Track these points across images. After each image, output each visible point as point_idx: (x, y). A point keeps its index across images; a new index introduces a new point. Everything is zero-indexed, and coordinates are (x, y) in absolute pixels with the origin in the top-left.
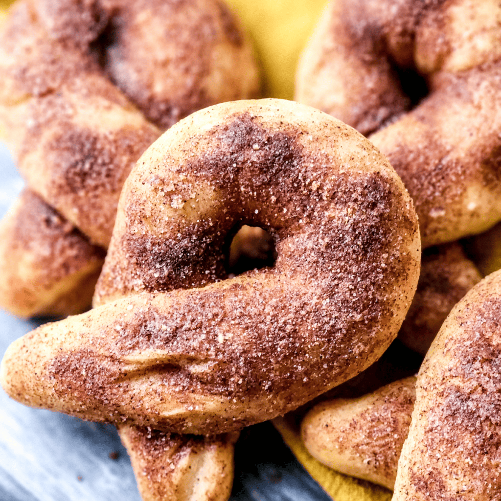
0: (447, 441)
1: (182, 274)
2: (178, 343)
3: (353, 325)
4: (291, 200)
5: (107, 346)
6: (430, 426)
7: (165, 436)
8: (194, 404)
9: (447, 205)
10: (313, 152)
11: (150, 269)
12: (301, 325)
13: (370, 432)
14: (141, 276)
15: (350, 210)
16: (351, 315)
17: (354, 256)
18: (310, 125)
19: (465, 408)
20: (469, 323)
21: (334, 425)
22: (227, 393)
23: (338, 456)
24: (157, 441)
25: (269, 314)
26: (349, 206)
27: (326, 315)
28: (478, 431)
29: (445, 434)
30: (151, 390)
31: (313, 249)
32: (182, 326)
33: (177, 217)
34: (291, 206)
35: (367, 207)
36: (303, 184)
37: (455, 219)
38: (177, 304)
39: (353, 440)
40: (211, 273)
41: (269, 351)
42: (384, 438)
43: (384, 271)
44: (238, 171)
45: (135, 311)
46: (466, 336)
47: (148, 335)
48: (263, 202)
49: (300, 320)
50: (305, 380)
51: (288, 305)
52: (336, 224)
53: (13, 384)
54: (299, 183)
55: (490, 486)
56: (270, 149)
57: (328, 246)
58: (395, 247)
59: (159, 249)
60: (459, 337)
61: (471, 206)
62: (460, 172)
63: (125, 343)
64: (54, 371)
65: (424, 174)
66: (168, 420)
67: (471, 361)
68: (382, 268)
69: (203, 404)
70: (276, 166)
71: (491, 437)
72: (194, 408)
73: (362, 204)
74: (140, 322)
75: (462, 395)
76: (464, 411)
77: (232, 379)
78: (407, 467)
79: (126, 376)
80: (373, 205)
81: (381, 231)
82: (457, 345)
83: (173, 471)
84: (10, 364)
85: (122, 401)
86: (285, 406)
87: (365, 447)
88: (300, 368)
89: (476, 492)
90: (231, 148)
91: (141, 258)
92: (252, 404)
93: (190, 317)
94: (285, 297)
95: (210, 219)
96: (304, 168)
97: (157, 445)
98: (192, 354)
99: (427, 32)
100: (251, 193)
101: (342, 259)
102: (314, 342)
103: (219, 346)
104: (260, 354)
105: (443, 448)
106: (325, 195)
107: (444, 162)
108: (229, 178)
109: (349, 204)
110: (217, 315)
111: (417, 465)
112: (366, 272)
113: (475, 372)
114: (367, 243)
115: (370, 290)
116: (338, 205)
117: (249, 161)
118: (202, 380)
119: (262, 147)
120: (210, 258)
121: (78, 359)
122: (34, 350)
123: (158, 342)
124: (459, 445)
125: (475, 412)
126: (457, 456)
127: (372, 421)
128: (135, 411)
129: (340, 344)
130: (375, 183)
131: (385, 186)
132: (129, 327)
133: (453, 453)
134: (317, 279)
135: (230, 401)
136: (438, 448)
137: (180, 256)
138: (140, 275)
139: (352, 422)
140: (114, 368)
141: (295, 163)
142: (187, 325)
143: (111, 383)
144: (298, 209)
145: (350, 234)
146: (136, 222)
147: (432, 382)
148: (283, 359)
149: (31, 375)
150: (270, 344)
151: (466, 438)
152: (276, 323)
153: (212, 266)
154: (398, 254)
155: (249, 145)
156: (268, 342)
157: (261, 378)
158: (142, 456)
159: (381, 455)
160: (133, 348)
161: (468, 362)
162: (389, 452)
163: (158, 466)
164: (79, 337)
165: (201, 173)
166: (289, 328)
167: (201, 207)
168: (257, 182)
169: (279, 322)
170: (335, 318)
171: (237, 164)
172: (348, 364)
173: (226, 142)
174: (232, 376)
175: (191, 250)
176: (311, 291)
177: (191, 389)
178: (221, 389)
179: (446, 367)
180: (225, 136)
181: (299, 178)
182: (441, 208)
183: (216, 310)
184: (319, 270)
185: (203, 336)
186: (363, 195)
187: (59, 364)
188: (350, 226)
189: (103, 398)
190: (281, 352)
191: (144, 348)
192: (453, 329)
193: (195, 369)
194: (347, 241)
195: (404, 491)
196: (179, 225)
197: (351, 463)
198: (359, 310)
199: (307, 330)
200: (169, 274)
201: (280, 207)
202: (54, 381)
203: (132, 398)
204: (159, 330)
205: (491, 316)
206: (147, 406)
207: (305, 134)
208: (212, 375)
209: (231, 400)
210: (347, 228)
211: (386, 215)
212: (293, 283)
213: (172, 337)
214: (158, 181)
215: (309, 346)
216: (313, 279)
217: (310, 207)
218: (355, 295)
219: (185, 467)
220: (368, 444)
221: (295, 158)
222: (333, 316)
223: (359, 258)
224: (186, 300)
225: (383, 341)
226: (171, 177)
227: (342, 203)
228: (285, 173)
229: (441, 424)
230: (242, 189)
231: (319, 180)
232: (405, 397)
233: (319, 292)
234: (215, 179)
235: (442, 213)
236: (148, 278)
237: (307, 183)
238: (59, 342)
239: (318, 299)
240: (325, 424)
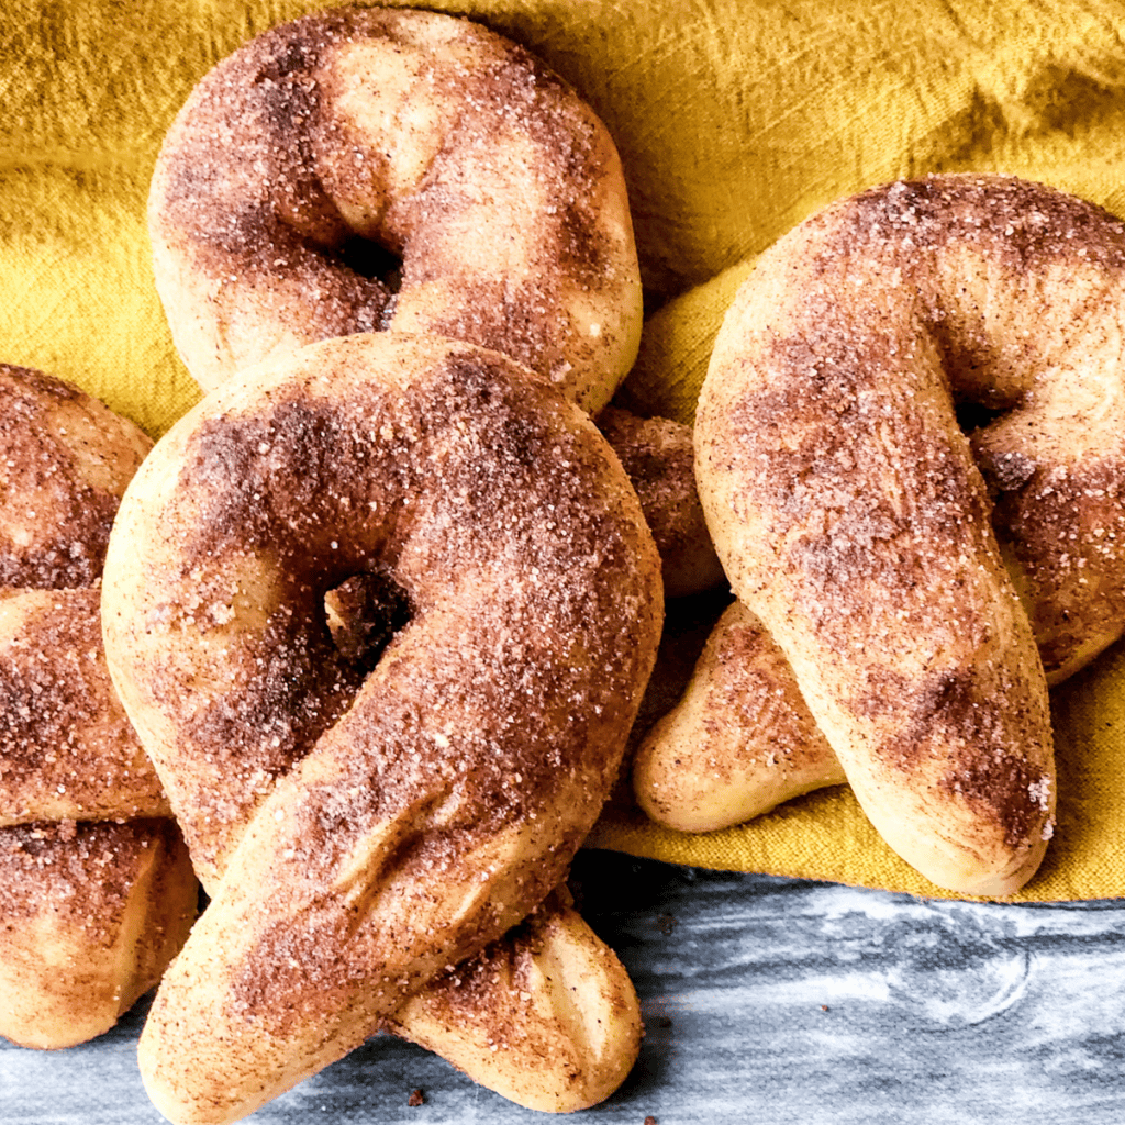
0: (853, 616)
1: (309, 713)
2: (391, 797)
3: (597, 576)
4: (370, 482)
5: (296, 893)
6: (815, 620)
7: (479, 962)
8: (483, 868)
9: (563, 352)
10: (345, 393)
11: (259, 744)
12: (528, 636)
13: (742, 717)
14: (255, 764)
15: (461, 425)
16: (582, 564)
17: (519, 482)
18: (307, 367)
19: (837, 554)
20: (738, 457)
21: (686, 752)
22: (514, 812)
23: (728, 787)
24: (472, 978)
25: (473, 657)
26: (455, 422)
27: (551, 593)
28: (878, 566)
29: (843, 611)
30: (409, 899)
31: (455, 522)
32: (376, 772)
33: (235, 639)
34: (377, 491)
35: (479, 405)
36: (369, 445)
37: (588, 364)
38: (341, 749)
39: (729, 747)
40: (342, 686)
41: (518, 704)
42: (765, 708)
43: (573, 470)
44: (266, 503)
45: (291, 812)
46: (751, 474)
47: (341, 823)
48: (334, 520)
49: (521, 630)
50: (598, 710)
51: (486, 625)
52: (459, 460)
53: (196, 1095)
54: (363, 448)
55: (956, 623)
56: (284, 436)
57: (472, 498)
58: (558, 430)
59: (248, 705)
60: (744, 485)
61: (595, 331)
62: (543, 296)
63: (318, 863)
64: (246, 1006)
65: (499, 336)
66: (468, 925)
67: (788, 492)
68: (568, 470)
69: (496, 857)
70: (314, 451)
71: (902, 559)
72: (489, 872)
73: (469, 405)
74: (314, 819)
75: (817, 542)
76: (839, 558)
77: (505, 786)
78: (833, 705)
79: (358, 912)
80: (485, 396)
81: (524, 422)
82: (750, 495)
83: (531, 1002)
84: (166, 1071)
85: (383, 953)
86: (602, 776)
87: (753, 743)
88: (578, 697)
89: (947, 647)
90: (232, 478)
91: (232, 742)
92: (560, 806)
93: (375, 751)
94: (474, 619)
95: (282, 607)
96: (350, 423)
97: (478, 986)
98: (423, 793)
99: (330, 163)
100: (309, 521)
101: (506, 499)
102: (566, 644)
103: (449, 752)
104: (511, 719)
105: (856, 630)
106: (411, 434)
107: (510, 300)
108: (264, 523)
109: (452, 418)
110: (407, 716)
111: (844, 687)
112: (551, 491)
113: (807, 499)
114: (519, 450)
115: (578, 510)
116: (439, 434)
117: (272, 476)
118: (466, 824)
119: (272, 441)
120: (325, 665)
121: (268, 955)
122: (189, 1011)
123: (363, 820)
124: (871, 607)
125: (853, 548)
126: (882, 624)
127: (731, 700)
128: (412, 952)
129: (602, 617)
130: (460, 367)
131: (476, 363)
132: (303, 840)
133: (874, 623)
134: (495, 557)
135: (528, 822)
136: (850, 638)
137: (286, 689)
138: (252, 767)
139: (707, 725)
140: (334, 914)
141: (334, 426)
142: (381, 763)
143: (345, 941)
144: (390, 486)
145: (489, 457)
146: (183, 697)
147: (764, 569)
148: (546, 703)
149: (215, 1049)
150: (512, 694)
151: (872, 590)
152: (494, 661)
153: (336, 674)
154: (571, 438)
155: (252, 454)
156: (507, 693)
157: (541, 752)
158: (470, 1025)
159: (782, 735)
160: (336, 859)
161: (786, 496)
162: (789, 722)
163: (506, 1014)
164: (240, 926)
165: (219, 548)
166: (517, 652)
167: (255, 597)
168: (303, 497)
169: (496, 654)
170: (566, 586)
171: (259, 492)
172: (635, 642)
173: (216, 477)
174: (501, 781)
175: (292, 669)
176: (501, 580)
177: (463, 849)
178: (502, 814)
179: (765, 532)
180: (208, 472)
181: (358, 441)
182: (561, 362)
183: (400, 713)
184: (488, 543)
185: (417, 758)
186: (459, 393)
187: (245, 989)
188: (477, 446)
189: (352, 974)
190: (536, 693)
191: (351, 845)
192: (725, 485)
193: (444, 815)
194: (492, 470)
195: (856, 738)
196: (248, 648)
197: (753, 786)
198: (588, 550)
199: (543, 634)
200: (292, 725)
201: (362, 508)
202: (259, 1020)
203: (392, 936)
204: (351, 802)
205: (757, 422)
206: (421, 928)
207: (313, 382)
208: (475, 802)
209: (527, 818)
210: (477, 452)
211: (511, 397)
212: (466, 595)
213: (377, 795)
214: (168, 611)
215: (565, 654)
216: (489, 563)
217: (404, 468)
218: (564, 533)
219: (543, 981)
220: (753, 735)
221: (329, 419)
222: (561, 585)
223: (528, 479)
224: (348, 735)
225: (652, 573)
226: (181, 590)
227: (441, 426)
228: (332, 451)
229: (826, 603)
230: (293, 524)
231: (386, 421)
232: (744, 636)
233: (512, 570)
234: (244, 540)
235: (567, 367)
236: (267, 758)
237: (373, 439)
238: (217, 960)
239: (520, 581)
240: (673, 762)
